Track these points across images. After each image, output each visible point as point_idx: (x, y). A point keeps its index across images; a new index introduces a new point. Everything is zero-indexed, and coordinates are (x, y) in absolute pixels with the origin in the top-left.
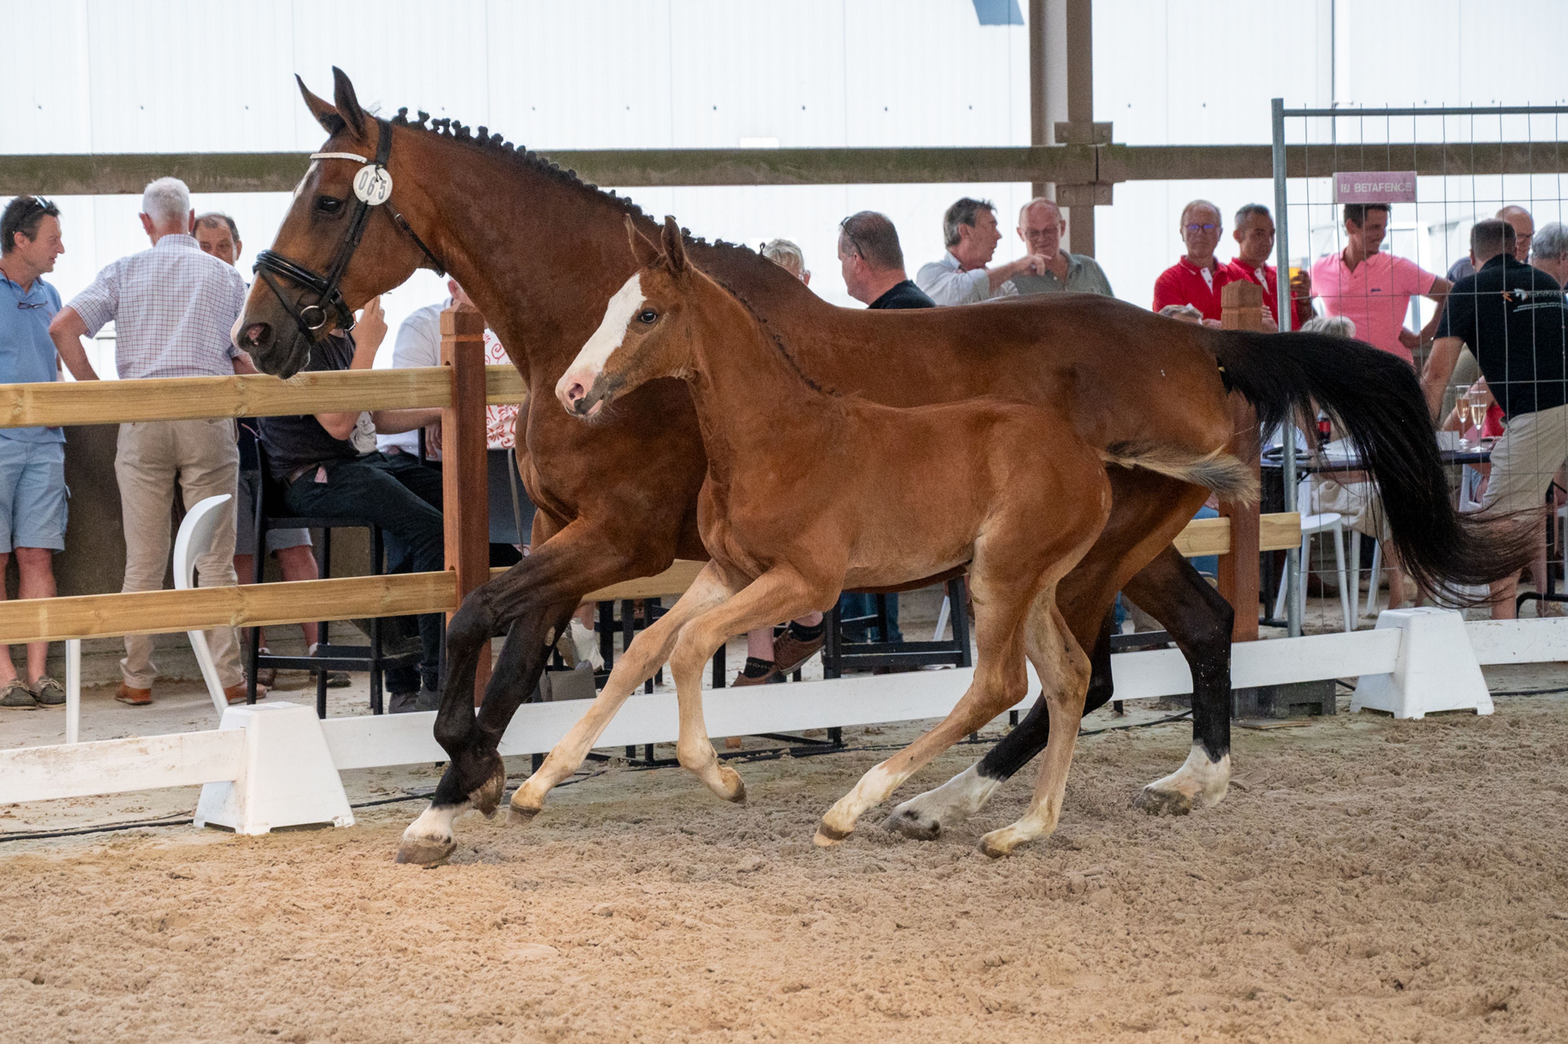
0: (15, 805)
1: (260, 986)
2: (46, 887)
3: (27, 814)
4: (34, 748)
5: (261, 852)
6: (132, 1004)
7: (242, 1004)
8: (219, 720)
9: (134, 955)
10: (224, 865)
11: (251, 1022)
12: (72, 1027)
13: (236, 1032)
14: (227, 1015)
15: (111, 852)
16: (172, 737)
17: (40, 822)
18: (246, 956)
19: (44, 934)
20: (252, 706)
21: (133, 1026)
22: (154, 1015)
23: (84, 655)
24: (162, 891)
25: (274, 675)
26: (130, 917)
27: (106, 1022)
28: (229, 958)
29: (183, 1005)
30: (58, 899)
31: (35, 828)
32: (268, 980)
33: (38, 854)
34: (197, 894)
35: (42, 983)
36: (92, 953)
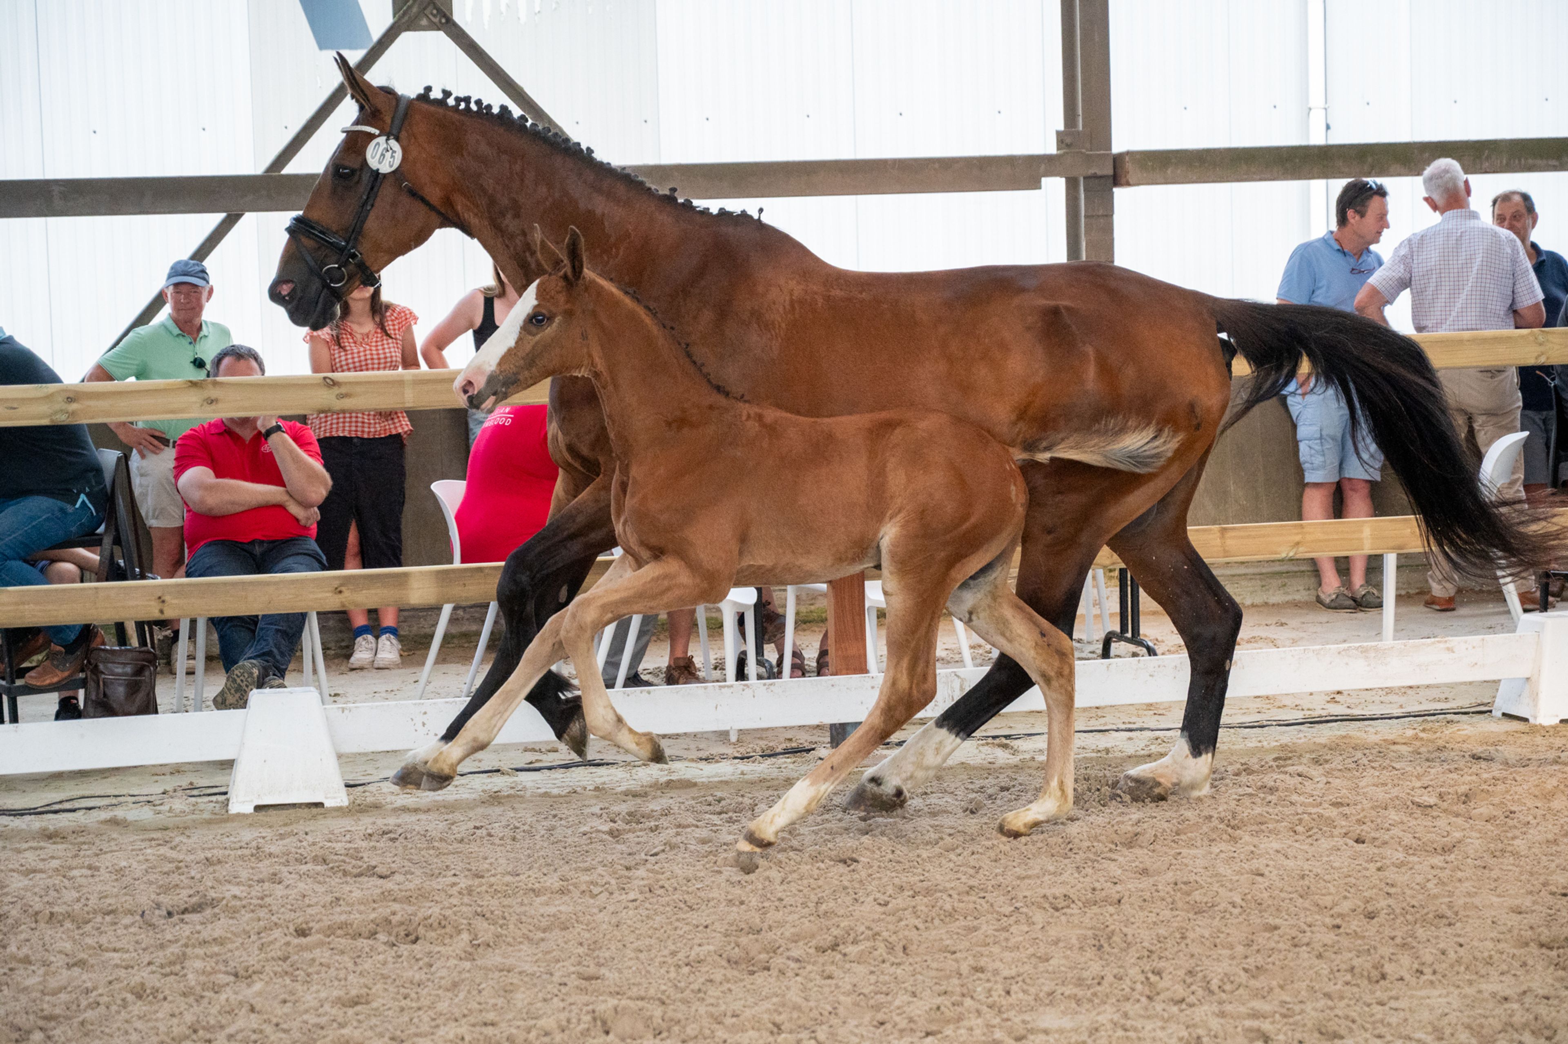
0: (1339, 693)
1: (1552, 855)
2: (1366, 763)
3: (1350, 701)
4: (1357, 645)
5: (1551, 740)
6: (1440, 864)
7: (1535, 869)
8: (1516, 627)
9: (1442, 823)
10: (1519, 750)
11: (1545, 884)
12: (1388, 881)
13: (1531, 892)
14: (1523, 878)
15: (1422, 735)
16: (1475, 639)
17: (1360, 707)
18: (1539, 828)
19: (1365, 802)
20: (1545, 614)
21: (1441, 883)
22: (1460, 874)
23: (1399, 567)
24: (1466, 770)
25: (1563, 588)
26: (1438, 790)
27: (1419, 879)
28: (1524, 829)
29: (1485, 868)
30: (1377, 773)
31: (1356, 712)
32: (1559, 849)
33: (1359, 734)
34: (1497, 774)
35: (1363, 842)
36: (1405, 819)
